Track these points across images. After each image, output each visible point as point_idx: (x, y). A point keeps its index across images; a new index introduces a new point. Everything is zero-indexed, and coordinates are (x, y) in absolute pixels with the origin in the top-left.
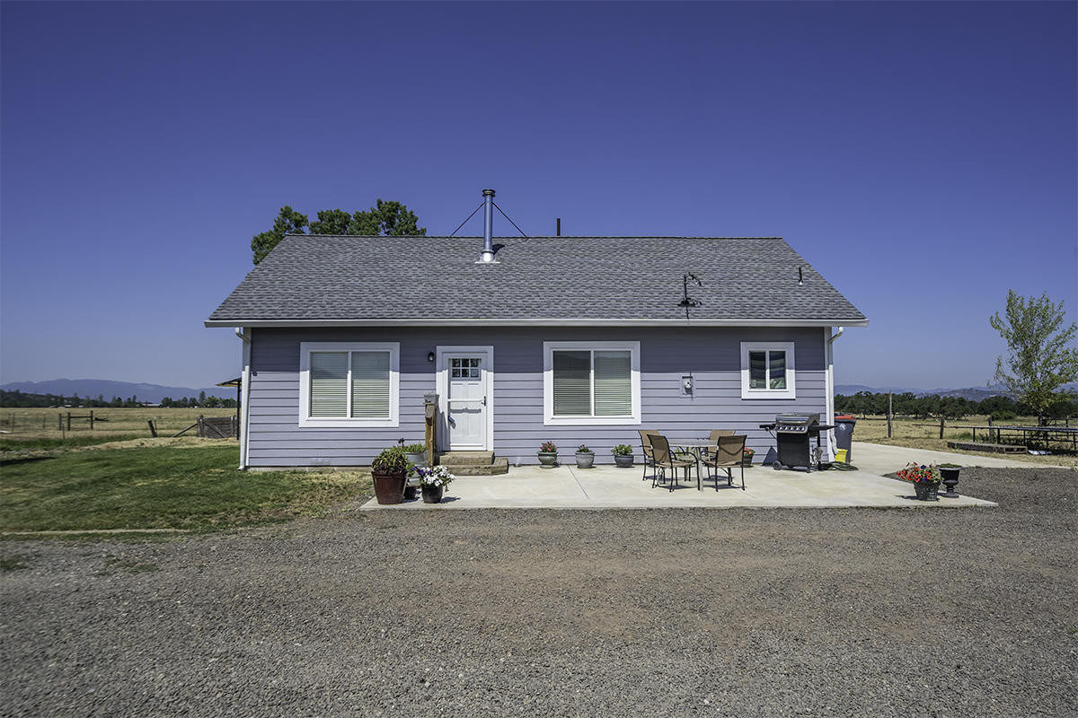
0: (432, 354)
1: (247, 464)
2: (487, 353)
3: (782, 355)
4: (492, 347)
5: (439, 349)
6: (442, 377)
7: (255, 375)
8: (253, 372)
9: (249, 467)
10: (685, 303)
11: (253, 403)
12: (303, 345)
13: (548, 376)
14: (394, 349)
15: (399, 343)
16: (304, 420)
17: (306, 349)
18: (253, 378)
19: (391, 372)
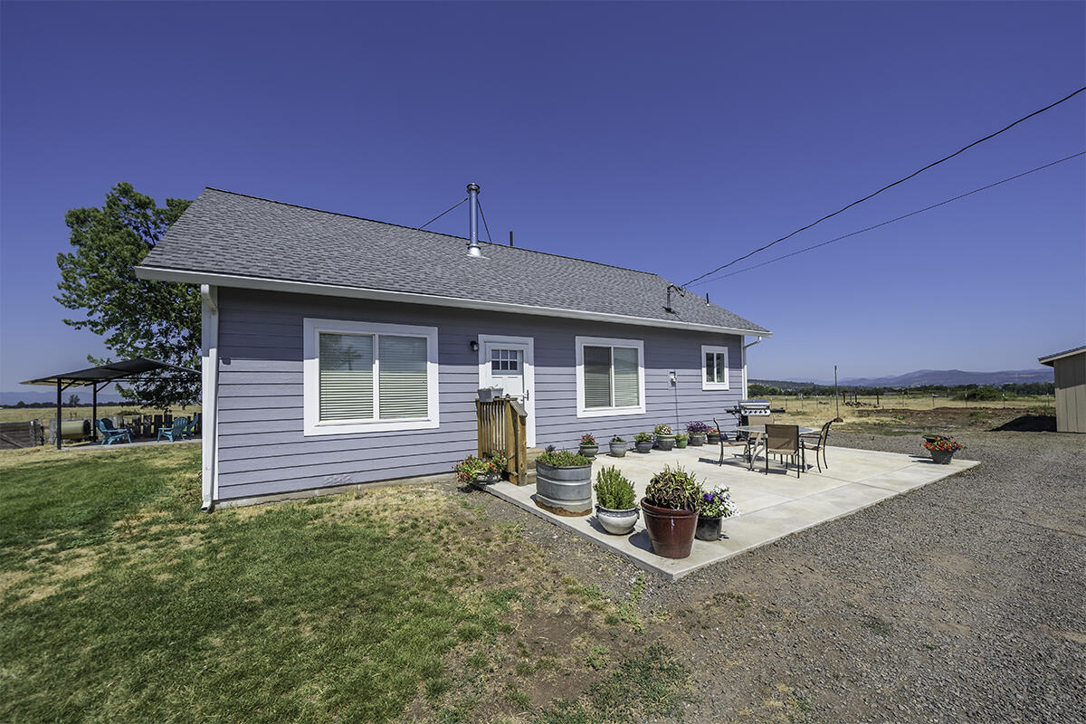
0: (474, 343)
1: (216, 498)
2: (527, 344)
3: (720, 357)
4: (532, 339)
5: (481, 338)
6: (485, 369)
7: (227, 362)
8: (224, 357)
9: (220, 501)
10: (668, 310)
11: (224, 404)
12: (308, 323)
13: (580, 370)
14: (431, 334)
15: (437, 328)
16: (312, 425)
17: (313, 329)
18: (223, 366)
19: (429, 363)
